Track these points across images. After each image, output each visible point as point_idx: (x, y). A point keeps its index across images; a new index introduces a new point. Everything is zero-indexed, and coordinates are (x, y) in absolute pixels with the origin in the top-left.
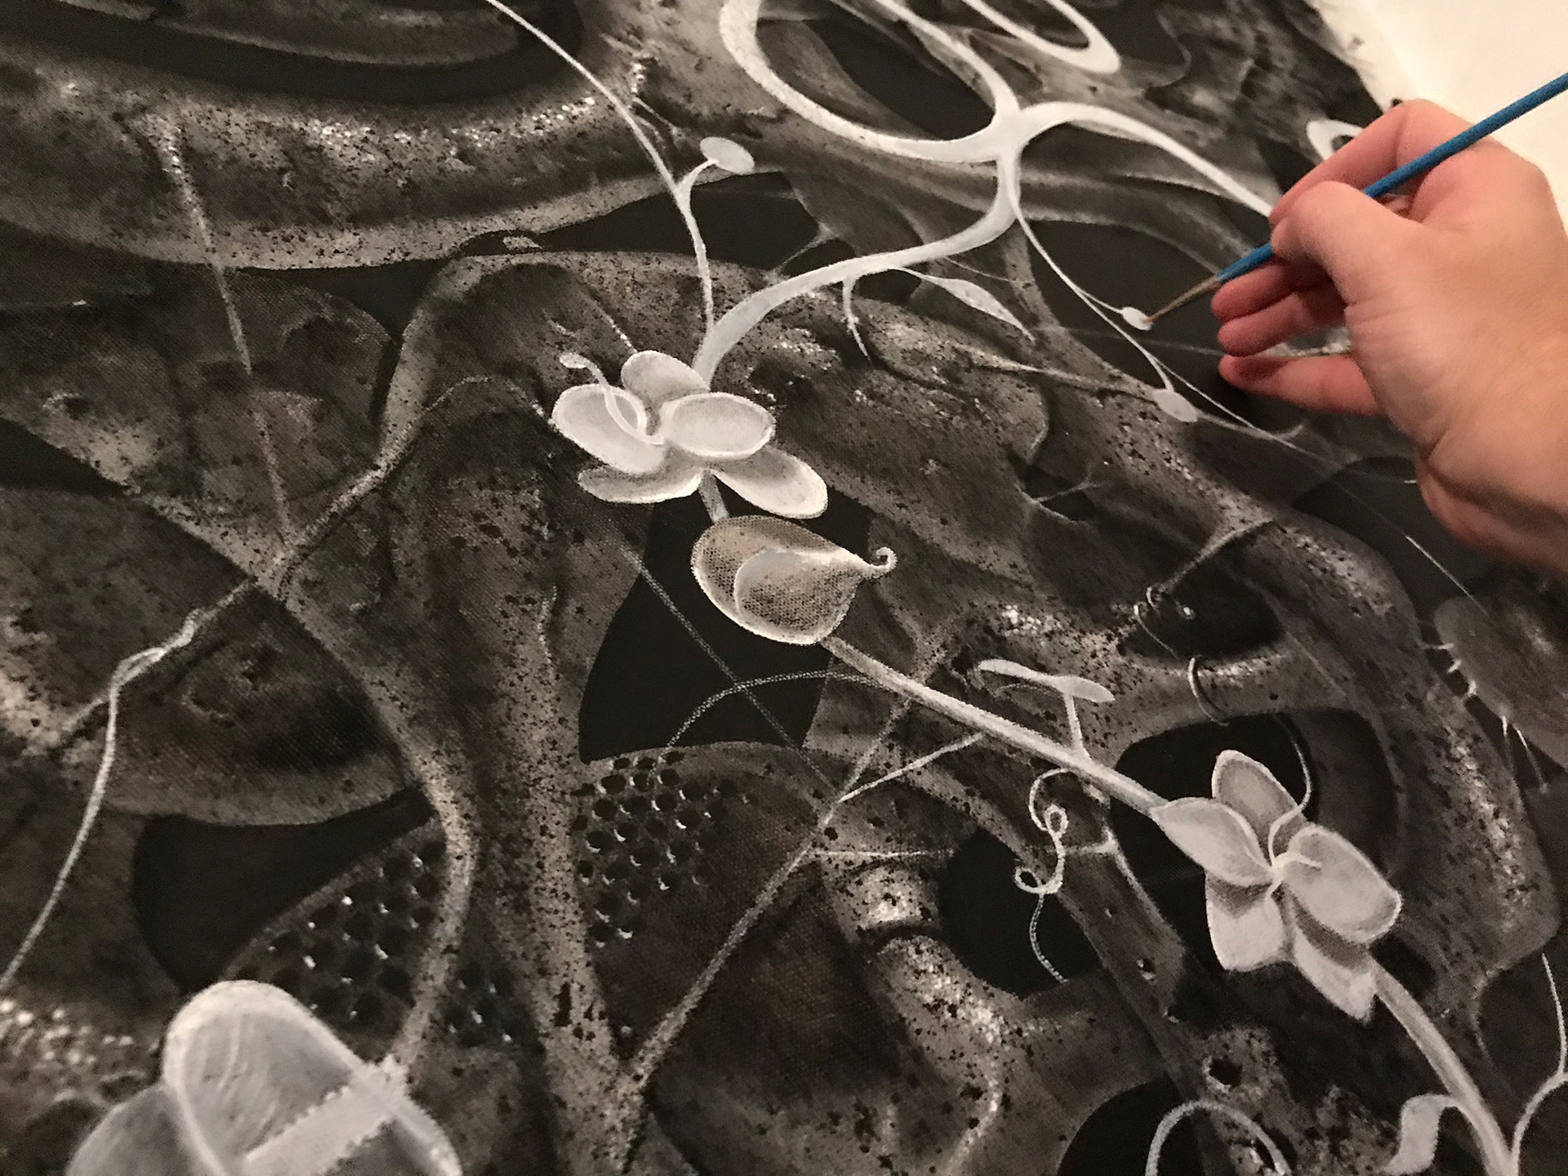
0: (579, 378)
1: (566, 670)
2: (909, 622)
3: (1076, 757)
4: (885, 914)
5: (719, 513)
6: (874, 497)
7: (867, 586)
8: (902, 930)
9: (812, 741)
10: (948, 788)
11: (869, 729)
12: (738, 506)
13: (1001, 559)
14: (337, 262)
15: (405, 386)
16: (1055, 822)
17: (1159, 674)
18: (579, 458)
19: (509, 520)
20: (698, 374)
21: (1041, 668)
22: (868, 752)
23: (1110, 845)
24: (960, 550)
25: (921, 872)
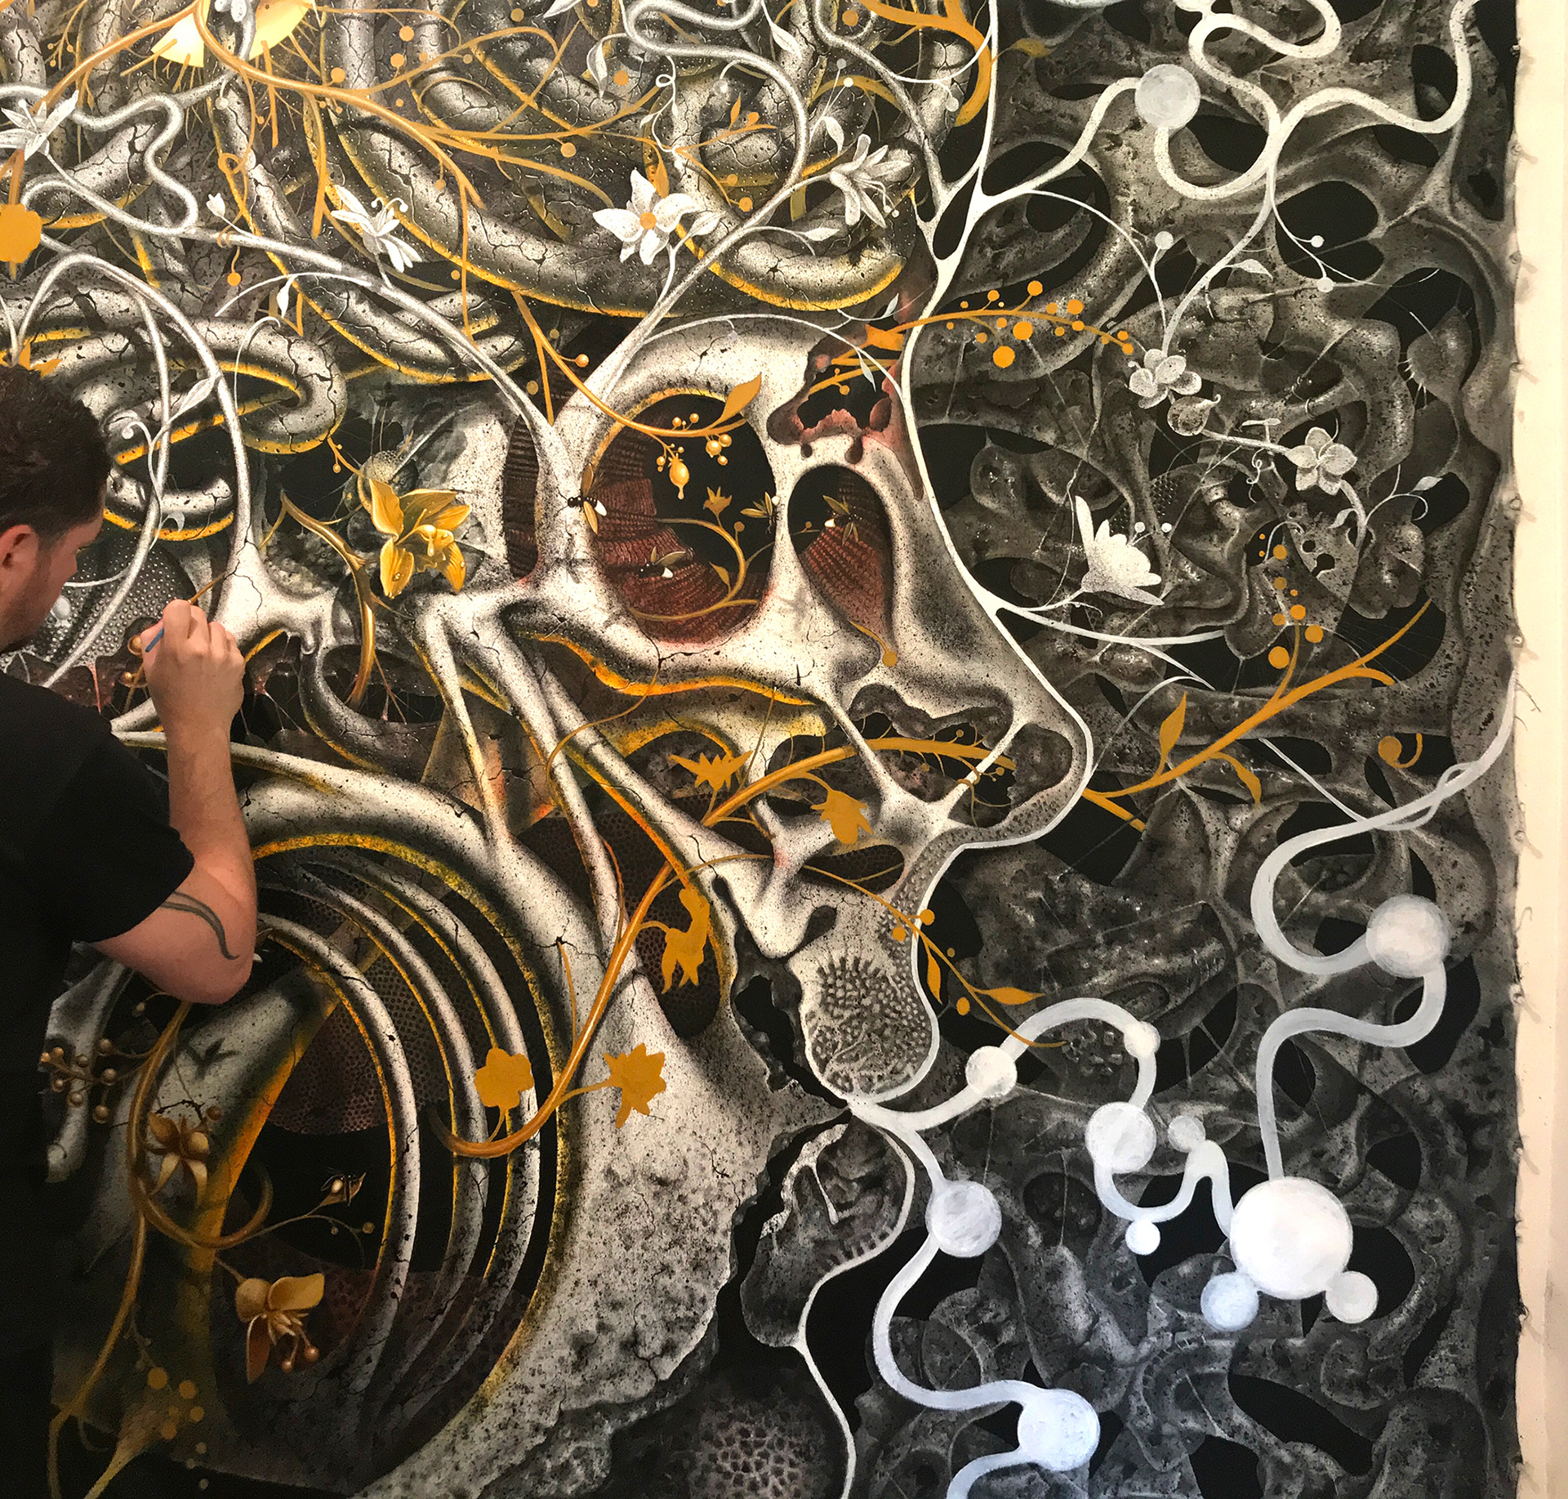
0: (1134, 369)
1: (1144, 460)
2: (1223, 417)
3: (1267, 444)
4: (1216, 497)
5: (1173, 401)
6: (1215, 377)
7: (1213, 410)
8: (1219, 500)
9: (1199, 461)
10: (1232, 463)
11: (1212, 453)
12: (1178, 396)
13: (1252, 385)
14: (1072, 358)
15: (1096, 392)
16: (1258, 464)
17: (1295, 409)
18: (1138, 397)
19: (1126, 424)
20: (1164, 353)
21: (1260, 419)
22: (1212, 460)
23: (1273, 465)
24: (1239, 387)
25: (1224, 486)
